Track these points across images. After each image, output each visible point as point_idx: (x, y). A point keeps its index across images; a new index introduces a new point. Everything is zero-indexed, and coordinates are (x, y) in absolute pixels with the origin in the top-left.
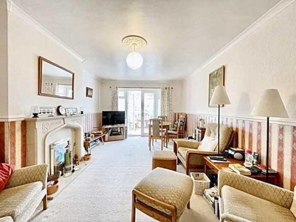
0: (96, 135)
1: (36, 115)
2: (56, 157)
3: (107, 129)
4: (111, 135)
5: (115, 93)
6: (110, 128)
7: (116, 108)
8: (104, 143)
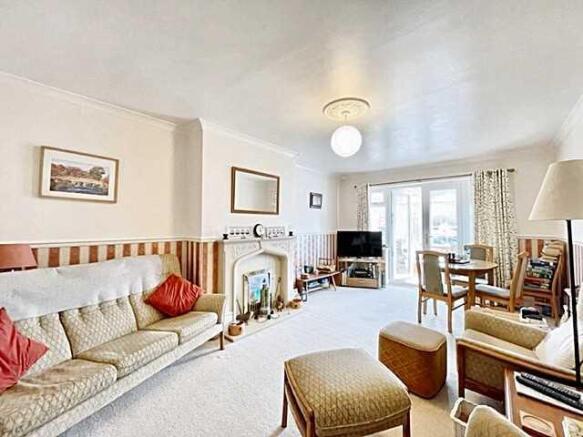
0: (323, 271)
1: (225, 236)
2: (251, 291)
3: (344, 263)
4: (351, 276)
5: (364, 197)
6: (349, 263)
7: (365, 225)
8: (337, 288)
